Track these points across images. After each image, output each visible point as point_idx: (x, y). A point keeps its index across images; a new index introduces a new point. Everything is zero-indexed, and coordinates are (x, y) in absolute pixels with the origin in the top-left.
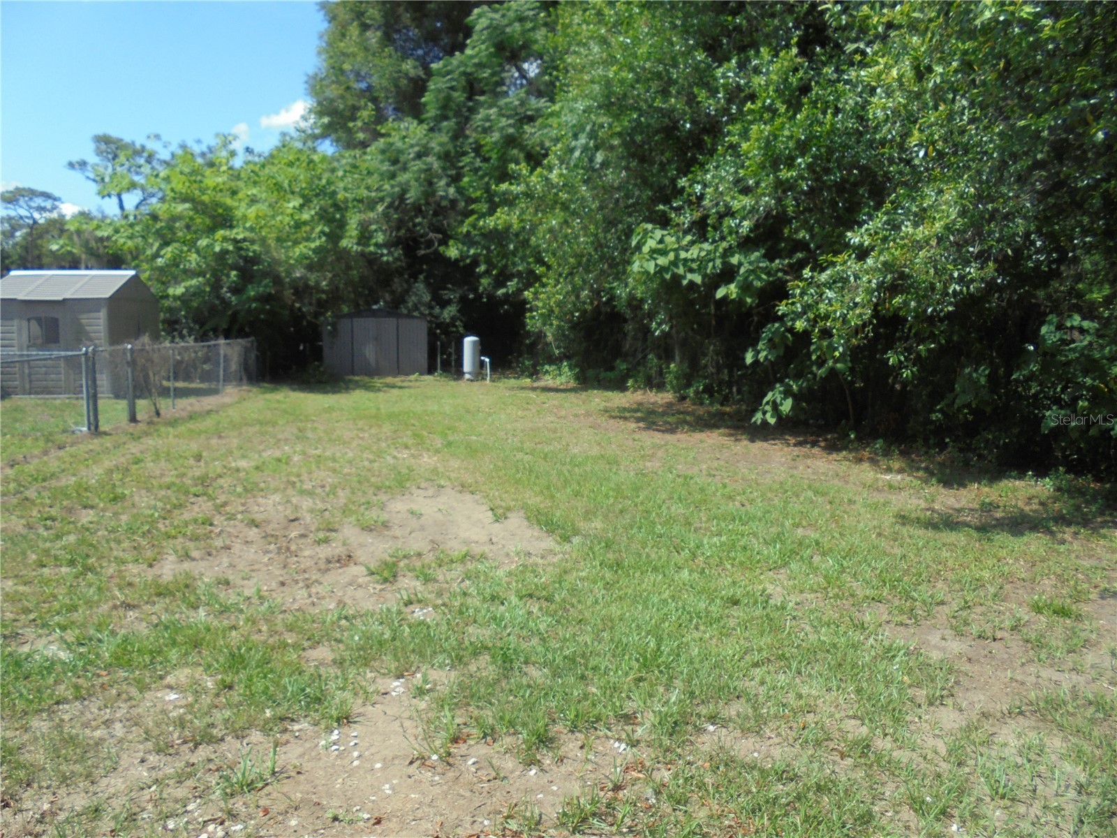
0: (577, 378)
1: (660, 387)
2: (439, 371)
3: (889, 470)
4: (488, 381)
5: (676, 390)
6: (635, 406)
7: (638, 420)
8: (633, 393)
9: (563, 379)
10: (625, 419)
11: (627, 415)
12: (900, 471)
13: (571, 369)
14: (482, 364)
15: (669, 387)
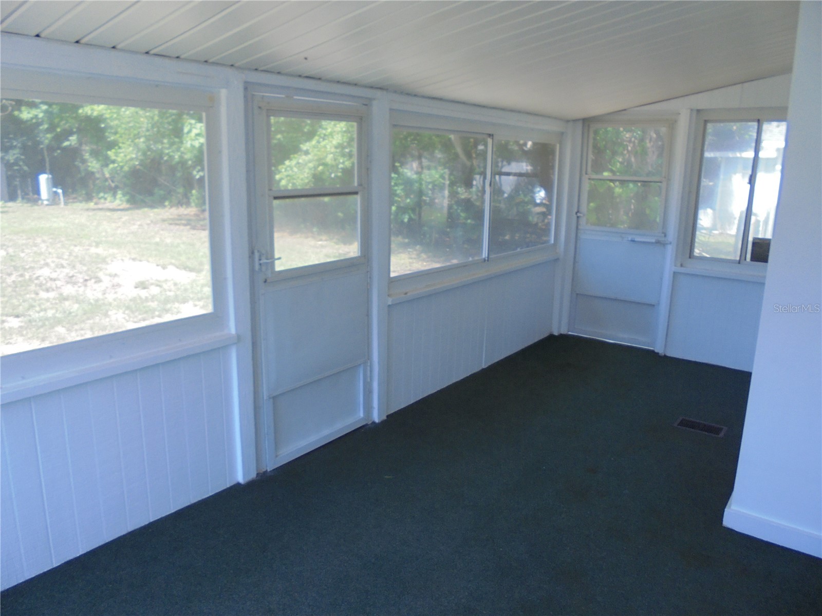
0: (128, 201)
1: (188, 204)
2: (20, 199)
3: (321, 240)
4: (62, 205)
5: (197, 206)
6: (176, 217)
7: (185, 225)
8: (170, 209)
9: (118, 202)
10: (177, 224)
11: (177, 222)
12: (326, 240)
13: (124, 195)
14: (56, 193)
15: (193, 204)
